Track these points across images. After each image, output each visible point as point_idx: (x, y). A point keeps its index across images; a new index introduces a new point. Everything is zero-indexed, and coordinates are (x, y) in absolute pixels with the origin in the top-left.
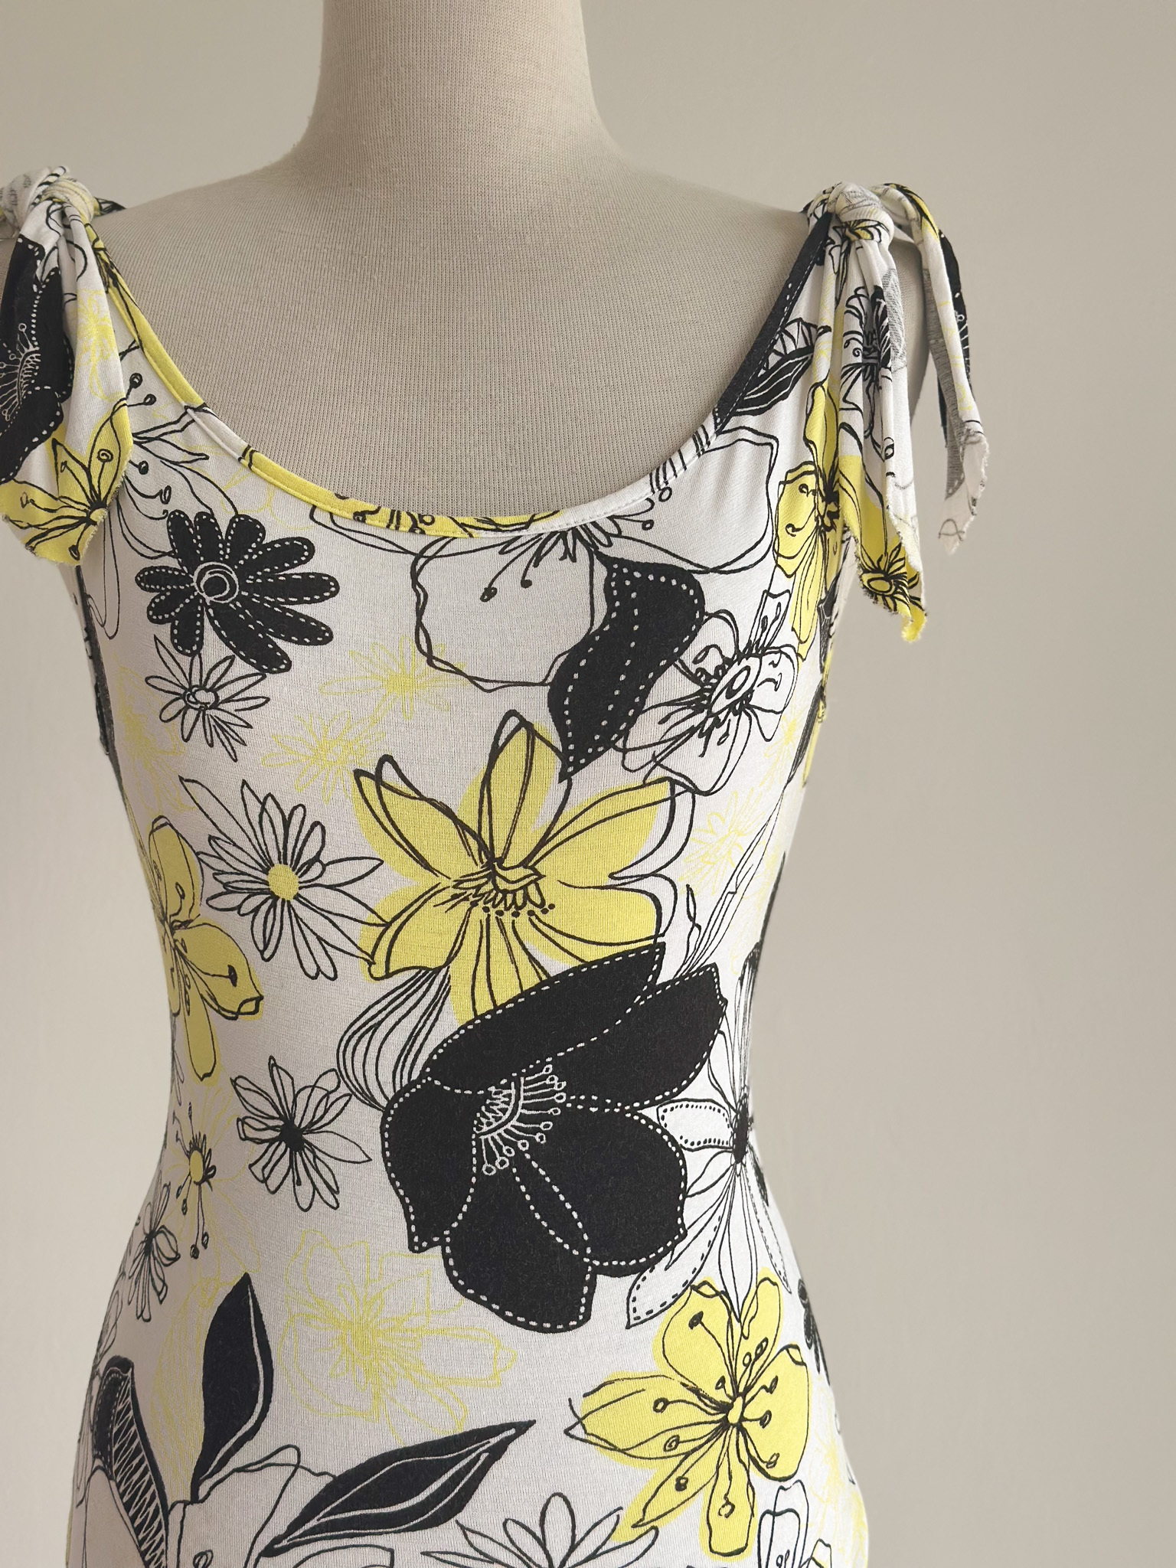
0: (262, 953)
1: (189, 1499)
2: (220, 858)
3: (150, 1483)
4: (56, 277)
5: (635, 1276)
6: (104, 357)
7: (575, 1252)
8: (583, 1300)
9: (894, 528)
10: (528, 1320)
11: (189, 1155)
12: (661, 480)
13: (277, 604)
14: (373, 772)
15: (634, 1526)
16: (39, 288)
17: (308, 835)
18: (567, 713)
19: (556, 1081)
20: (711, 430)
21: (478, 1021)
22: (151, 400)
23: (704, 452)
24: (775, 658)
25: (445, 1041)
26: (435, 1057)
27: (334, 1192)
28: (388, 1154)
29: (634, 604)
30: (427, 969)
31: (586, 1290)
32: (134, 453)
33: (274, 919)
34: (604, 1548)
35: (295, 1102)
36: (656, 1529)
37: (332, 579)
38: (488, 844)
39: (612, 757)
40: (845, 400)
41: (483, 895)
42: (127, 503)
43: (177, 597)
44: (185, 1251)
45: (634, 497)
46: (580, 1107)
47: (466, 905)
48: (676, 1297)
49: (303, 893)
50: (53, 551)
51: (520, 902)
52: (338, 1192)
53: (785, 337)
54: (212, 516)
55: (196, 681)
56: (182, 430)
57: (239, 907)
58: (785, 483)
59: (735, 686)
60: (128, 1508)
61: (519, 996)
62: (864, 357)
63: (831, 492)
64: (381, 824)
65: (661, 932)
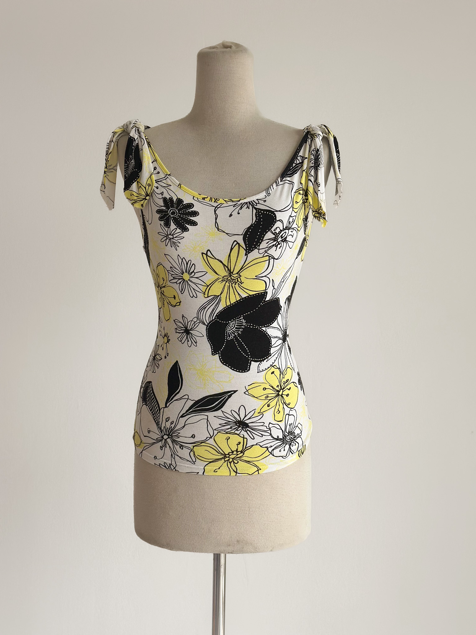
0: (181, 292)
1: (165, 407)
2: (173, 271)
3: (156, 405)
4: (138, 145)
5: (260, 362)
6: (149, 163)
7: (247, 357)
8: (248, 366)
9: (320, 202)
10: (237, 370)
11: (164, 338)
12: (268, 191)
13: (186, 217)
14: (206, 253)
15: (258, 413)
16: (134, 148)
17: (192, 267)
18: (247, 241)
19: (243, 321)
20: (279, 181)
21: (227, 307)
22: (159, 173)
23: (278, 185)
24: (292, 230)
25: (220, 311)
26: (218, 314)
27: (196, 343)
28: (207, 335)
29: (261, 218)
30: (216, 296)
31: (249, 364)
32: (155, 184)
33: (184, 285)
34: (252, 417)
35: (188, 324)
36: (263, 414)
37: (198, 212)
38: (230, 269)
39: (256, 250)
40: (310, 174)
41: (228, 280)
42: (154, 195)
43: (165, 215)
44: (163, 357)
45: (262, 195)
46: (248, 326)
47: (225, 282)
48: (269, 368)
49: (190, 279)
50: (138, 205)
51: (236, 282)
52: (197, 343)
53: (297, 160)
54: (172, 198)
55: (169, 233)
56: (165, 179)
57: (176, 282)
58: (295, 192)
59: (283, 236)
60: (151, 410)
61: (236, 302)
62: (314, 164)
63: (306, 194)
64: (207, 264)
65: (267, 289)
